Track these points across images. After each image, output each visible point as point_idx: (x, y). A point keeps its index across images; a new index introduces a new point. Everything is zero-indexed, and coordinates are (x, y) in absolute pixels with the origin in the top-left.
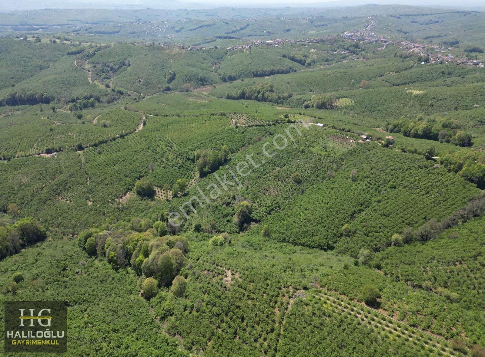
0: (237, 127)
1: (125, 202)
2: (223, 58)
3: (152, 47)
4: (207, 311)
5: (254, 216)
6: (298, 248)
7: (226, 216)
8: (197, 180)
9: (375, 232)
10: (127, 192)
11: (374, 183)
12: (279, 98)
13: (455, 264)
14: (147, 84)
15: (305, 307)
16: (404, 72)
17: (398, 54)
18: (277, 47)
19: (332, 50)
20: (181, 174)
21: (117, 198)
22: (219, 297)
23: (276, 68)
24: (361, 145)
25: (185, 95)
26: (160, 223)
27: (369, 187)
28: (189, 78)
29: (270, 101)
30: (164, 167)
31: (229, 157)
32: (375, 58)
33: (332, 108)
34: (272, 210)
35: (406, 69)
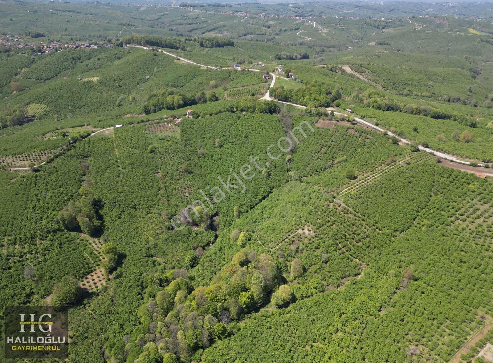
8: (97, 240)
16: (34, 65)
33: (30, 119)
35: (31, 62)
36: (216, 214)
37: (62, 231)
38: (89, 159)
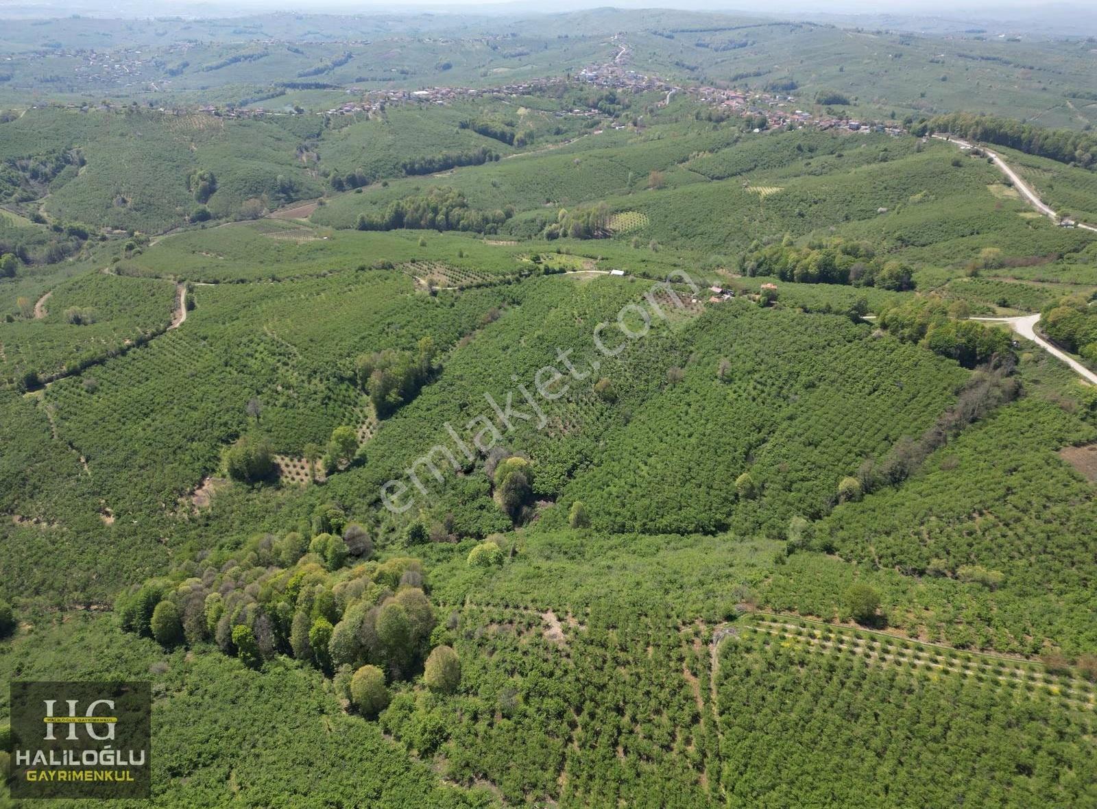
0: (434, 294)
1: (207, 503)
2: (323, 136)
3: (133, 113)
4: (531, 711)
5: (539, 487)
6: (660, 539)
7: (474, 497)
8: (375, 423)
9: (802, 480)
10: (204, 477)
11: (770, 382)
12: (486, 220)
13: (970, 518)
14: (146, 208)
15: (746, 655)
16: (726, 150)
17: (703, 115)
18: (442, 104)
19: (562, 109)
20: (332, 415)
21: (182, 496)
22: (551, 674)
23: (454, 153)
24: (718, 307)
25: (252, 227)
26: (327, 539)
27: (763, 392)
28: (254, 187)
29: (465, 229)
30: (285, 405)
31: (435, 363)
32: (657, 123)
33: (606, 235)
34: (575, 467)
35: (728, 144)
36: (553, 498)
37: (355, 384)
38: (518, 308)
